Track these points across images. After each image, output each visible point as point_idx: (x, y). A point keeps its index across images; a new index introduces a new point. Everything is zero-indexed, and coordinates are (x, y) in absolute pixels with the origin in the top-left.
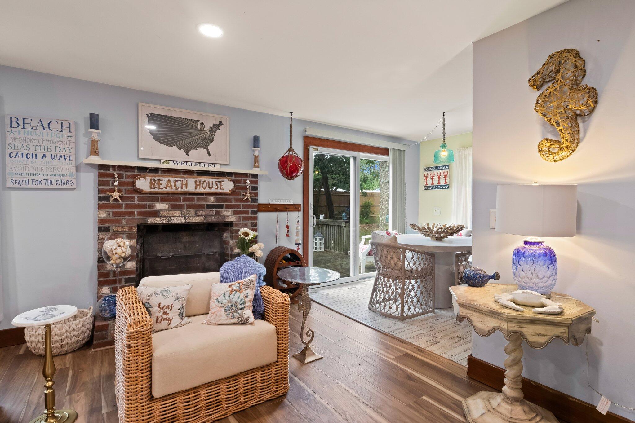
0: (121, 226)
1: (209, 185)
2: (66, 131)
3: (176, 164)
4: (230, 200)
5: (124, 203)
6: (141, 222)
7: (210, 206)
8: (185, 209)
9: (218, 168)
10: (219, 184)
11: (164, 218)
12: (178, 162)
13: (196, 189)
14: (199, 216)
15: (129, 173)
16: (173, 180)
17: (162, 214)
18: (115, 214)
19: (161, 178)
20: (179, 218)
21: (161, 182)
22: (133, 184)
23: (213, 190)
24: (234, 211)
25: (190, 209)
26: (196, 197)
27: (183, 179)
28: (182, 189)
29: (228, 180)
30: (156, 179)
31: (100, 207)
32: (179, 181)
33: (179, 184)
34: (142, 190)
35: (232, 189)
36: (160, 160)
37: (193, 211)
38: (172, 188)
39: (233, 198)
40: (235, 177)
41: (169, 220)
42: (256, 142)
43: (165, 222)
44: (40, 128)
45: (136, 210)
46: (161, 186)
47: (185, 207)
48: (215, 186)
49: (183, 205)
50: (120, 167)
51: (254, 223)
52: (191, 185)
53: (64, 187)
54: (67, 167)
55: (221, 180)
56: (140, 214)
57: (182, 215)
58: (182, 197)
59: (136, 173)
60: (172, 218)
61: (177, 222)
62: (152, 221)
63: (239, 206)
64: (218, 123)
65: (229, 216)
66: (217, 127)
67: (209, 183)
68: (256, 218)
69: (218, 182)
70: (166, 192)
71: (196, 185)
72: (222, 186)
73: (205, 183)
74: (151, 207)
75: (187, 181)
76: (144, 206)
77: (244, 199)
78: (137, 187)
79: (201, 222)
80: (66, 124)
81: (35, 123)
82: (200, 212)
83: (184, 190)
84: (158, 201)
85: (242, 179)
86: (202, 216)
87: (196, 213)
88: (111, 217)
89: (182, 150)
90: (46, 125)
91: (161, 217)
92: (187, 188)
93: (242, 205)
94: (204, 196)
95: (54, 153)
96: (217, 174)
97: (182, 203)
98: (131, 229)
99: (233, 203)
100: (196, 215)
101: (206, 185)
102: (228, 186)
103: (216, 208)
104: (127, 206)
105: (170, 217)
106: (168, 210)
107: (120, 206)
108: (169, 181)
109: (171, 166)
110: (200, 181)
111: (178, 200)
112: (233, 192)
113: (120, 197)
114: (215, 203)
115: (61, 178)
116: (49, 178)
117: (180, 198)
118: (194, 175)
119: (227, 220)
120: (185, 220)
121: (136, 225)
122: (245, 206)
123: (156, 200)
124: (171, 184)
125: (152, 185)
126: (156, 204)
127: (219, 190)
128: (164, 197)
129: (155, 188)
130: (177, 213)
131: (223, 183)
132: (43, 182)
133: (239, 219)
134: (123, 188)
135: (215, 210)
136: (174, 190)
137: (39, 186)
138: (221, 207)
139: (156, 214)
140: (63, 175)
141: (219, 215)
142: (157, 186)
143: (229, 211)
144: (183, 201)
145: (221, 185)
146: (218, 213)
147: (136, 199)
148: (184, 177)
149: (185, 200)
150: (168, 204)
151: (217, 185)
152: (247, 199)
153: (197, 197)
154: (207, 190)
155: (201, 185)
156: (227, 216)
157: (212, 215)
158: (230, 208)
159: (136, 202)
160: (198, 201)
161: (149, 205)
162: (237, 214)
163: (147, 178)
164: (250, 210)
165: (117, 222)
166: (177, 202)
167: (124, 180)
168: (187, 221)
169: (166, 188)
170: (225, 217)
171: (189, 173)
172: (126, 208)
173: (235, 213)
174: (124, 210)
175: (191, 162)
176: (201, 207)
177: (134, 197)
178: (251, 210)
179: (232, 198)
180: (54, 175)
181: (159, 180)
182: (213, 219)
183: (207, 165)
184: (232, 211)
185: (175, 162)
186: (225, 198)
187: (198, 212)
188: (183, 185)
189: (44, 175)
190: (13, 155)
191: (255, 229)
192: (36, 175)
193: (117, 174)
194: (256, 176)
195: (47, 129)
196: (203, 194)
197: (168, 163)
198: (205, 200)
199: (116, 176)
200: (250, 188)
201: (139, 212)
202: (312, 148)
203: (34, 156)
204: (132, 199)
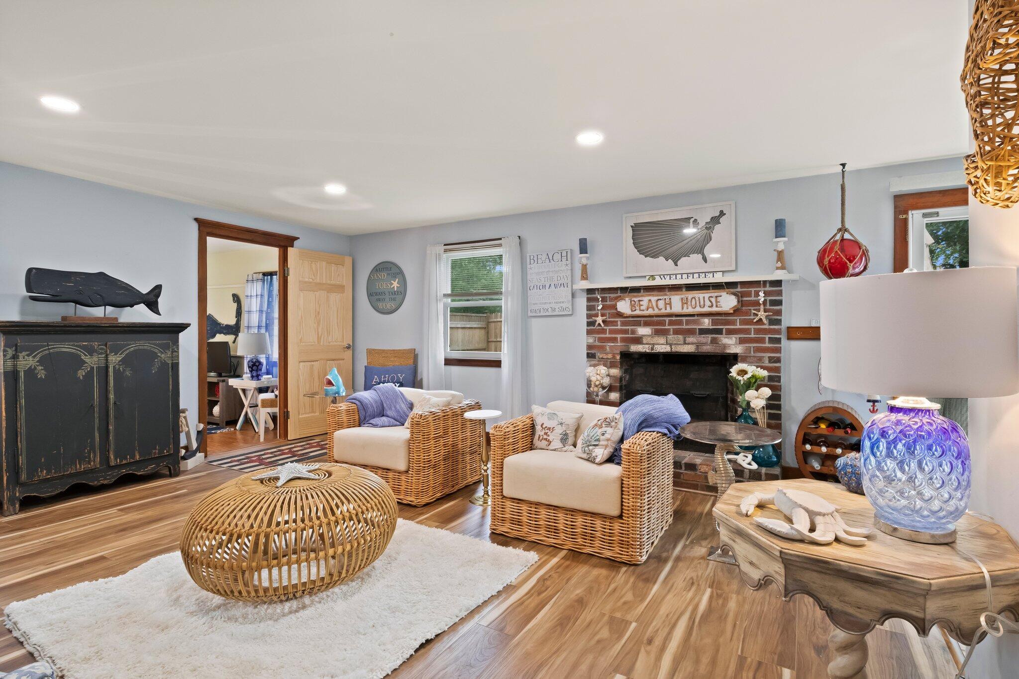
0: (605, 353)
1: (700, 303)
2: (564, 259)
3: (663, 279)
4: (733, 323)
5: (608, 328)
6: (624, 349)
7: (703, 332)
8: (671, 335)
9: (719, 278)
10: (713, 300)
11: (647, 346)
12: (665, 276)
13: (683, 309)
14: (689, 344)
15: (612, 295)
16: (654, 299)
17: (645, 341)
18: (601, 340)
19: (640, 299)
20: (663, 346)
21: (641, 303)
22: (614, 307)
23: (706, 309)
24: (740, 338)
25: (678, 334)
26: (684, 319)
27: (666, 297)
28: (666, 309)
29: (727, 293)
30: (636, 299)
31: (589, 332)
32: (661, 299)
33: (661, 304)
34: (623, 314)
35: (735, 306)
36: (645, 277)
37: (681, 337)
38: (654, 310)
39: (738, 319)
40: (741, 288)
41: (652, 349)
42: (780, 228)
43: (648, 351)
44: (547, 261)
45: (619, 336)
46: (642, 308)
47: (671, 332)
48: (708, 303)
49: (668, 330)
50: (604, 290)
51: (774, 357)
52: (676, 304)
53: (563, 313)
54: (565, 293)
55: (716, 294)
56: (623, 340)
57: (667, 342)
58: (667, 319)
59: (619, 294)
60: (656, 346)
61: (662, 351)
62: (635, 348)
63: (747, 331)
64: (718, 214)
65: (732, 345)
66: (716, 220)
67: (699, 300)
68: (778, 350)
69: (712, 297)
70: (648, 315)
71: (683, 304)
72: (719, 302)
73: (693, 300)
74: (633, 332)
75: (670, 299)
76: (626, 332)
77: (755, 321)
78: (619, 310)
79: (692, 352)
80: (564, 254)
81: (544, 257)
82: (690, 339)
83: (668, 311)
84: (640, 326)
85: (753, 290)
86: (692, 344)
87: (685, 340)
88: (597, 343)
89: (670, 260)
90: (551, 258)
91: (643, 344)
92: (671, 308)
93: (753, 330)
94: (696, 318)
95: (556, 282)
96: (713, 286)
97: (667, 327)
98: (614, 357)
99: (738, 326)
100: (685, 343)
101: (696, 303)
102: (728, 302)
103: (712, 334)
104: (611, 332)
105: (653, 344)
106: (651, 336)
107: (604, 331)
108: (650, 300)
109: (658, 282)
110: (687, 298)
111: (663, 323)
112: (736, 311)
113: (603, 321)
114: (711, 327)
115: (562, 305)
116: (553, 305)
117: (665, 321)
118: (682, 291)
119: (728, 351)
120: (671, 348)
121: (619, 352)
122: (758, 331)
123: (638, 324)
124: (652, 305)
125: (633, 307)
126: (638, 329)
127: (714, 309)
128: (647, 321)
129: (635, 310)
130: (662, 340)
131: (719, 299)
132: (550, 310)
133: (748, 349)
134: (607, 312)
135: (710, 336)
136: (656, 312)
137: (547, 314)
138: (719, 332)
139: (638, 340)
140: (563, 302)
141: (717, 344)
142: (638, 308)
143: (731, 338)
144: (669, 325)
145: (717, 302)
146: (714, 341)
147: (619, 323)
148: (666, 295)
149: (671, 323)
150: (652, 329)
151: (710, 301)
152: (761, 320)
153: (686, 320)
154: (698, 310)
155: (689, 303)
156: (729, 346)
157: (705, 344)
158: (733, 334)
159: (619, 327)
160: (687, 324)
161: (631, 329)
162: (744, 343)
163: (627, 299)
164: (767, 337)
165: (602, 348)
166: (662, 326)
167: (608, 303)
168: (674, 350)
169: (647, 310)
170: (725, 346)
171: (676, 288)
172: (610, 333)
173: (742, 341)
174: (608, 335)
175: (682, 274)
176: (691, 332)
177: (616, 321)
178: (769, 338)
179: (736, 320)
180: (557, 303)
181: (639, 301)
182: (708, 348)
183: (703, 275)
184: (736, 338)
185: (662, 276)
186: (725, 319)
187: (687, 339)
188: (666, 304)
189: (550, 303)
190: (531, 288)
191: (776, 367)
192: (545, 303)
193: (601, 297)
194: (778, 283)
195: (551, 261)
196: (693, 315)
197: (654, 279)
198: (696, 322)
199: (600, 299)
200: (765, 302)
201: (621, 338)
202: (921, 215)
203: (544, 287)
204: (614, 323)
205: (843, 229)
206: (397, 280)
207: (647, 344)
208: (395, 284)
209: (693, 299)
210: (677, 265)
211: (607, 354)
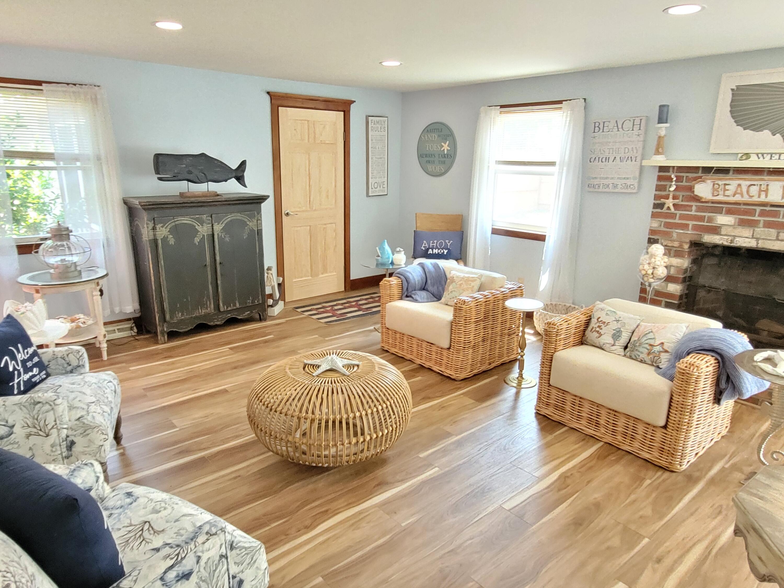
5: (678, 213)
6: (695, 238)
8: (760, 228)
17: (723, 232)
18: (666, 225)
22: (691, 189)
31: (654, 216)
45: (691, 223)
50: (681, 169)
56: (695, 228)
61: (744, 245)
76: (701, 219)
78: (696, 193)
88: (662, 229)
91: (721, 235)
105: (734, 237)
107: (673, 215)
121: (688, 241)
126: (718, 217)
134: (679, 194)
147: (694, 208)
150: (736, 219)
159: (693, 213)
161: (709, 217)
172: (680, 219)
174: (677, 221)
177: (691, 206)
199: (674, 180)
201: (693, 225)
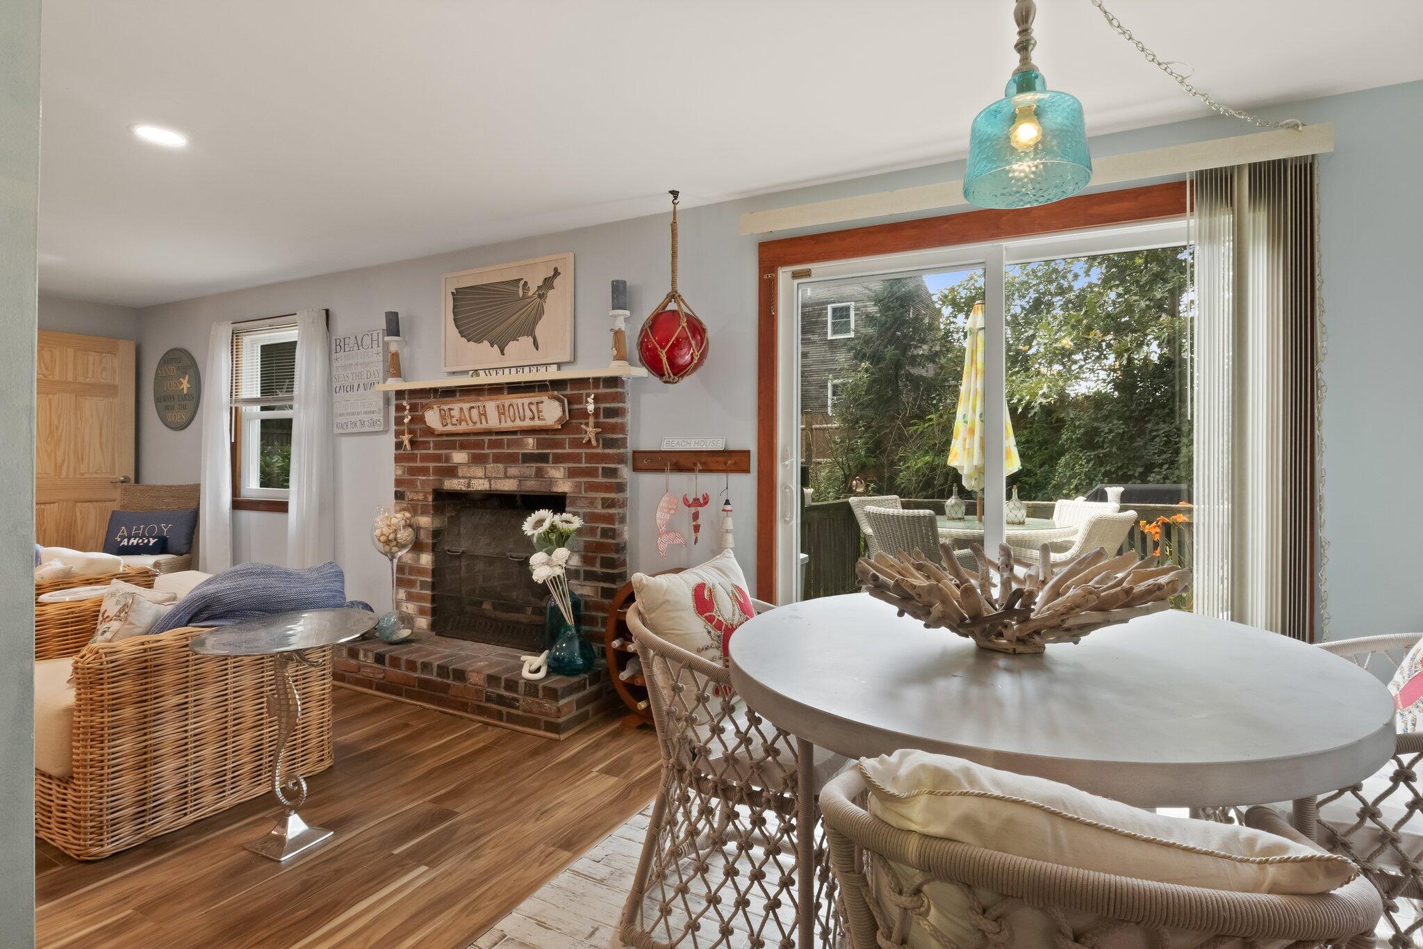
0: (416, 492)
1: (519, 413)
2: (375, 344)
3: (489, 375)
4: (560, 445)
5: (417, 453)
6: (437, 486)
7: (528, 458)
8: (490, 464)
9: (550, 374)
10: (534, 408)
11: (463, 481)
12: (491, 371)
13: (500, 422)
14: (510, 478)
15: (425, 401)
16: (466, 406)
17: (460, 473)
18: (410, 471)
19: (450, 406)
20: (481, 481)
21: (452, 412)
22: (423, 418)
23: (527, 423)
24: (569, 468)
25: (498, 463)
26: (505, 437)
27: (479, 404)
28: (482, 423)
29: (548, 398)
30: (445, 407)
31: (397, 460)
32: (473, 407)
33: (475, 414)
34: (434, 430)
35: (562, 418)
36: (467, 372)
37: (501, 467)
38: (468, 424)
39: (567, 438)
40: (572, 389)
41: (469, 485)
42: (619, 295)
43: (464, 489)
44: (356, 347)
45: (431, 465)
46: (454, 421)
47: (491, 459)
48: (529, 414)
49: (486, 456)
50: (413, 393)
51: (608, 499)
52: (492, 414)
53: (373, 429)
54: (376, 399)
55: (536, 400)
56: (436, 471)
57: (485, 475)
58: (486, 438)
59: (428, 400)
60: (473, 481)
61: (479, 488)
62: (448, 484)
63: (577, 458)
64: (551, 273)
65: (560, 479)
66: (548, 283)
67: (518, 408)
68: (619, 488)
69: (532, 404)
70: (462, 432)
71: (500, 414)
72: (541, 411)
73: (512, 409)
74: (448, 459)
75: (484, 407)
76: (437, 458)
77: (584, 441)
78: (428, 423)
79: (514, 491)
80: (375, 337)
81: (352, 341)
82: (513, 471)
83: (486, 425)
84: (455, 449)
85: (581, 392)
86: (514, 477)
87: (506, 473)
88: (406, 476)
90: (360, 342)
91: (459, 478)
92: (487, 422)
93: (584, 455)
94: (519, 436)
95: (365, 381)
96: (539, 386)
97: (486, 451)
98: (425, 499)
99: (567, 451)
100: (506, 477)
101: (515, 413)
102: (551, 412)
103: (537, 462)
104: (419, 458)
105: (470, 478)
106: (468, 465)
107: (414, 457)
108: (461, 409)
109: (483, 379)
110: (504, 406)
111: (481, 445)
112: (563, 426)
113: (411, 442)
114: (536, 451)
115: (371, 416)
116: (362, 417)
117: (483, 441)
118: (503, 393)
119: (555, 489)
120: (491, 485)
121: (431, 490)
122: (588, 458)
123: (452, 446)
124: (465, 416)
125: (443, 419)
126: (454, 454)
127: (537, 423)
128: (462, 441)
129: (447, 425)
130: (479, 472)
131: (541, 406)
132: (358, 424)
133: (578, 485)
134: (415, 427)
135: (534, 465)
136: (471, 426)
137: (355, 430)
138: (543, 458)
139: (452, 472)
140: (376, 412)
141: (542, 477)
142: (449, 421)
143: (558, 469)
144: (488, 448)
145: (539, 411)
146: (540, 474)
147: (432, 445)
148: (479, 401)
149: (490, 445)
150: (469, 454)
151: (531, 410)
152: (590, 440)
153: (508, 439)
154: (519, 424)
155: (507, 413)
156: (556, 481)
157: (527, 478)
158: (562, 463)
159: (432, 451)
160: (508, 447)
161: (446, 455)
162: (573, 477)
163: (435, 406)
164: (600, 466)
165: (411, 483)
166: (480, 449)
167: (417, 413)
168: (493, 487)
169: (461, 424)
170: (552, 481)
171: (495, 390)
172: (418, 460)
173: (572, 473)
174: (418, 464)
175: (510, 368)
176: (513, 459)
177: (428, 442)
178: (603, 468)
179: (565, 439)
180: (366, 413)
181: (450, 410)
182: (531, 485)
183: (535, 369)
184: (565, 468)
185: (487, 372)
186: (552, 439)
187: (509, 469)
188: (480, 415)
189: (359, 413)
190: (338, 390)
191: (610, 514)
192: (353, 414)
193: (410, 404)
194: (614, 381)
195: (360, 348)
196: (514, 433)
197: (478, 375)
198: (519, 444)
199: (408, 407)
200: (596, 413)
201: (435, 468)
202: (790, 274)
203: (352, 388)
204: (425, 445)
205: (673, 296)
206: (187, 377)
207: (463, 477)
208: (185, 385)
209: (511, 407)
210: (503, 354)
211: (417, 492)
